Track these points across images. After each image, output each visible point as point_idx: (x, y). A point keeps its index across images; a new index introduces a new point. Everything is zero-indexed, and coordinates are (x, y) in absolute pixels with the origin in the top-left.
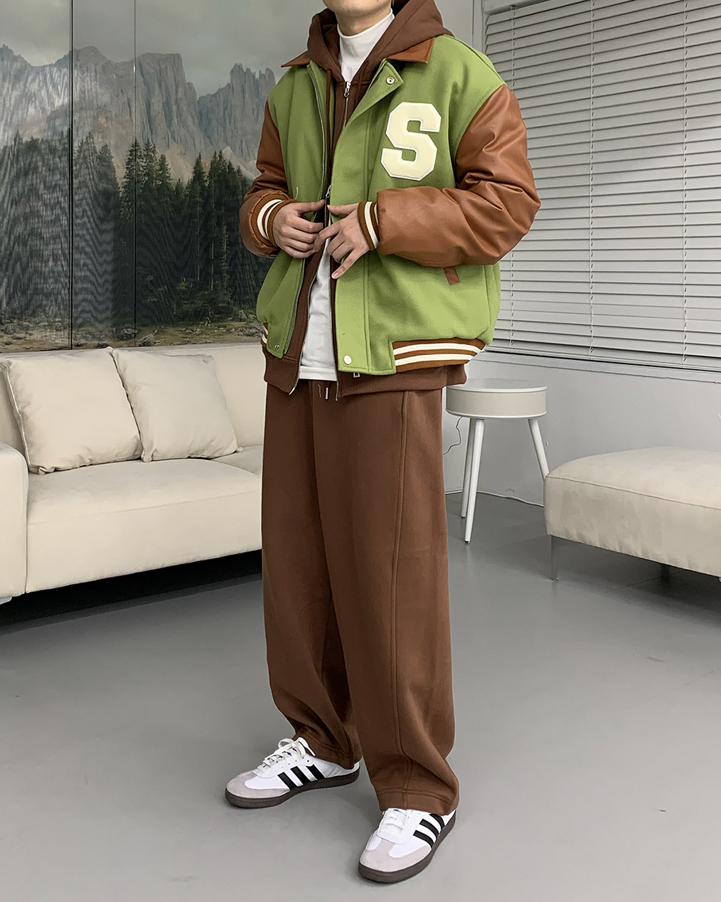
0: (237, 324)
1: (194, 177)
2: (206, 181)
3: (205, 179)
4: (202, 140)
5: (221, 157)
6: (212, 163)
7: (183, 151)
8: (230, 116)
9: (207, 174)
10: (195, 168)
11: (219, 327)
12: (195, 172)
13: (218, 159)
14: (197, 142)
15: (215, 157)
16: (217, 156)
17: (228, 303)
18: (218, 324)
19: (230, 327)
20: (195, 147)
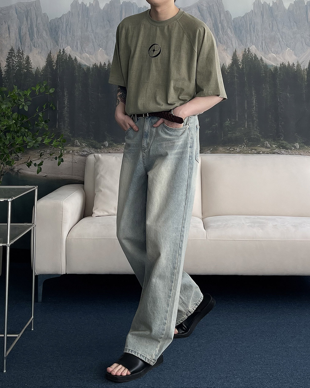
0: (264, 149)
1: (232, 62)
2: (240, 65)
3: (240, 63)
4: (237, 42)
5: (249, 51)
6: (244, 55)
7: (226, 48)
8: (254, 28)
9: (241, 60)
10: (232, 57)
11: (252, 150)
12: (232, 60)
13: (247, 52)
14: (234, 43)
15: (245, 51)
16: (246, 51)
17: (258, 136)
18: (251, 148)
19: (259, 150)
20: (232, 45)
